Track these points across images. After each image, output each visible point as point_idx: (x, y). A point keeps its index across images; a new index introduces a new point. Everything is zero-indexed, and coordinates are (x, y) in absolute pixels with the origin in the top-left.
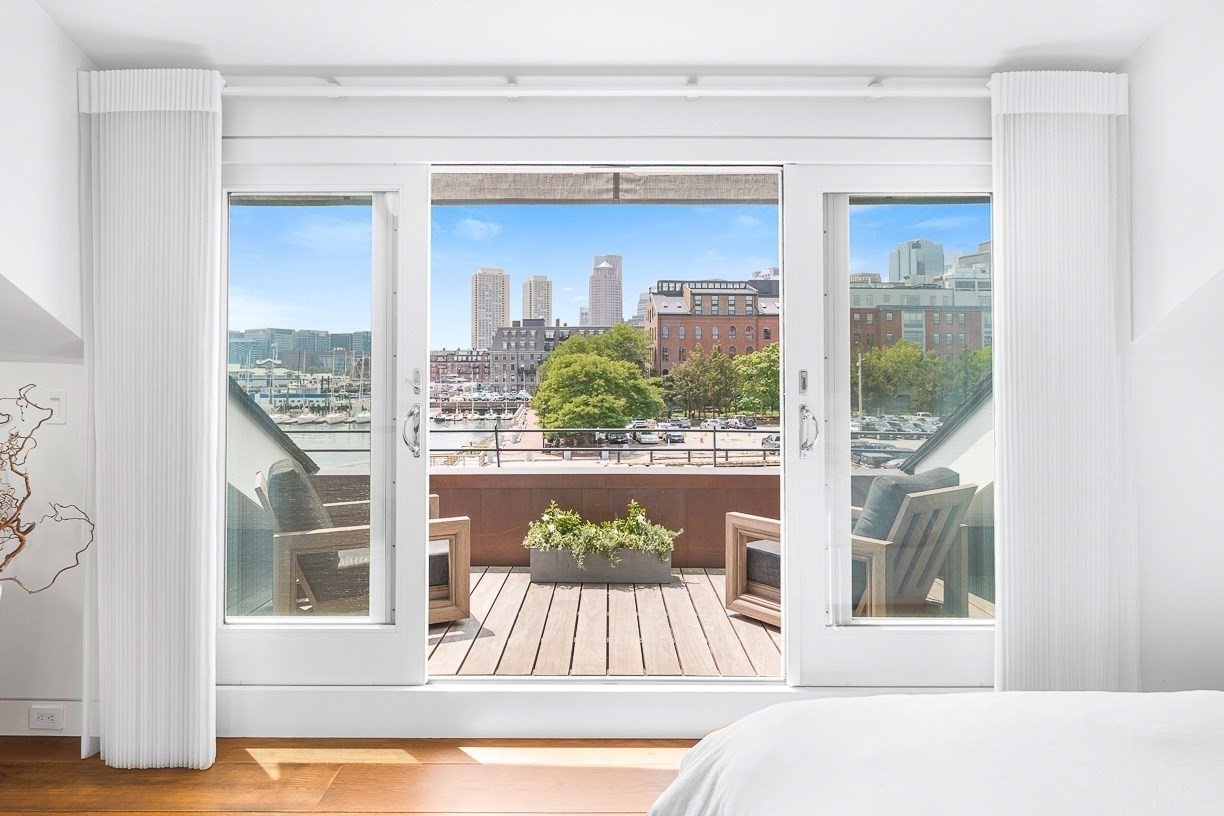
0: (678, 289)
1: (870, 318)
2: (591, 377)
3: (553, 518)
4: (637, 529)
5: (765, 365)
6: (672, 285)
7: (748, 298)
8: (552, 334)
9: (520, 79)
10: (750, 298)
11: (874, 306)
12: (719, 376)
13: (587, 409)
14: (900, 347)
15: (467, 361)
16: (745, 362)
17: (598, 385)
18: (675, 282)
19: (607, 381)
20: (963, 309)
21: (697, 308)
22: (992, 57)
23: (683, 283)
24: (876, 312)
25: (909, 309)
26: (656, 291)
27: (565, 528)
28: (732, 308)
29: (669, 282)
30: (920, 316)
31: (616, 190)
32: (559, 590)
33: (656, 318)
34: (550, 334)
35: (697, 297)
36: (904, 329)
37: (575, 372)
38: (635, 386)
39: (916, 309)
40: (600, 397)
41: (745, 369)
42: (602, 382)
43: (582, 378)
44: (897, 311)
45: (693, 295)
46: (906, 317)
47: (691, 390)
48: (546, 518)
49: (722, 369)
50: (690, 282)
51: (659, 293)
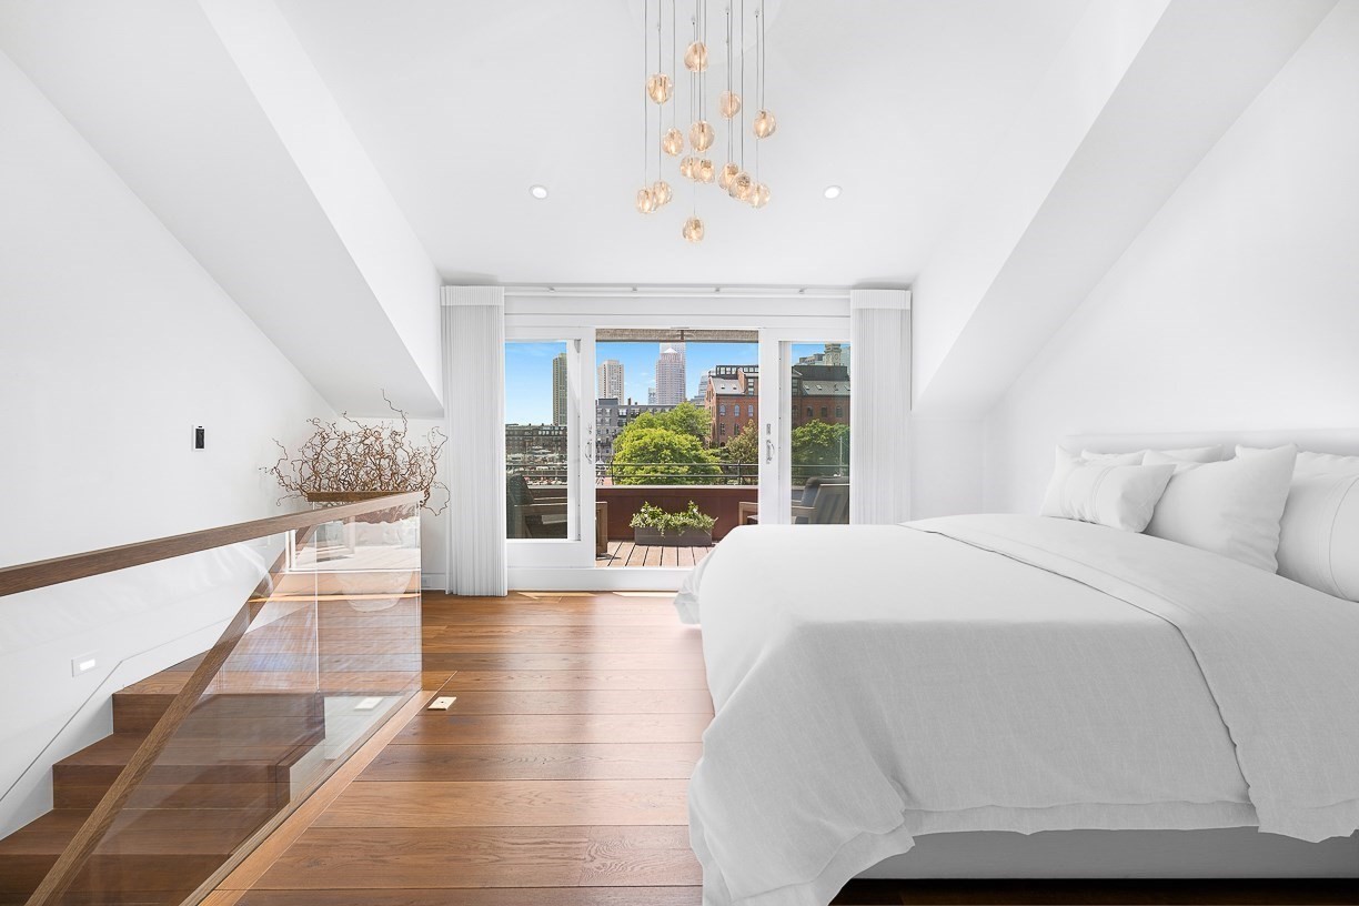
0: (733, 373)
2: (659, 448)
3: (647, 509)
4: (694, 516)
6: (728, 369)
8: (625, 411)
9: (639, 289)
10: (796, 381)
15: (550, 435)
17: (665, 454)
18: (731, 367)
19: (673, 451)
21: (751, 389)
22: (852, 281)
23: (738, 367)
26: (714, 375)
27: (653, 516)
29: (726, 367)
31: (682, 335)
32: (650, 548)
33: (715, 398)
34: (623, 412)
35: (750, 380)
37: (646, 444)
38: (696, 456)
42: (668, 452)
43: (652, 449)
45: (747, 378)
47: (745, 459)
48: (643, 510)
50: (743, 367)
51: (717, 376)
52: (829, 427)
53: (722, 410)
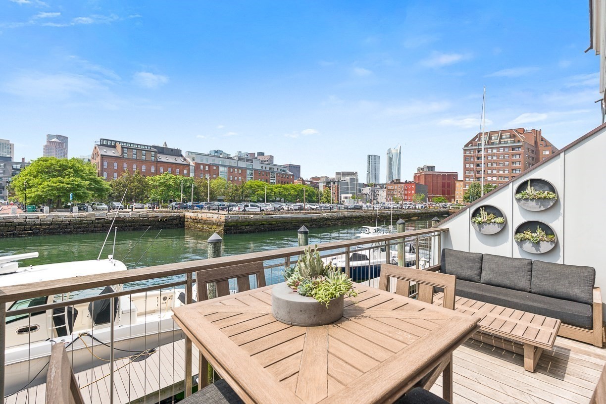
0: (113, 144)
1: (207, 167)
5: (163, 181)
6: (109, 142)
7: (152, 153)
8: (19, 166)
10: (154, 153)
11: (209, 163)
12: (139, 185)
13: (62, 185)
14: (218, 179)
16: (152, 180)
17: (69, 172)
18: (111, 141)
20: (241, 168)
21: (124, 154)
23: (116, 141)
24: (209, 166)
25: (222, 166)
26: (99, 144)
28: (144, 157)
29: (107, 140)
30: (226, 169)
33: (99, 157)
35: (124, 149)
36: (220, 173)
37: (52, 164)
39: (225, 166)
40: (71, 179)
41: (152, 182)
42: (72, 170)
44: (218, 166)
45: (122, 148)
46: (221, 169)
47: (123, 191)
49: (140, 181)
50: (120, 142)
51: (101, 145)
52: (175, 176)
53: (105, 164)
